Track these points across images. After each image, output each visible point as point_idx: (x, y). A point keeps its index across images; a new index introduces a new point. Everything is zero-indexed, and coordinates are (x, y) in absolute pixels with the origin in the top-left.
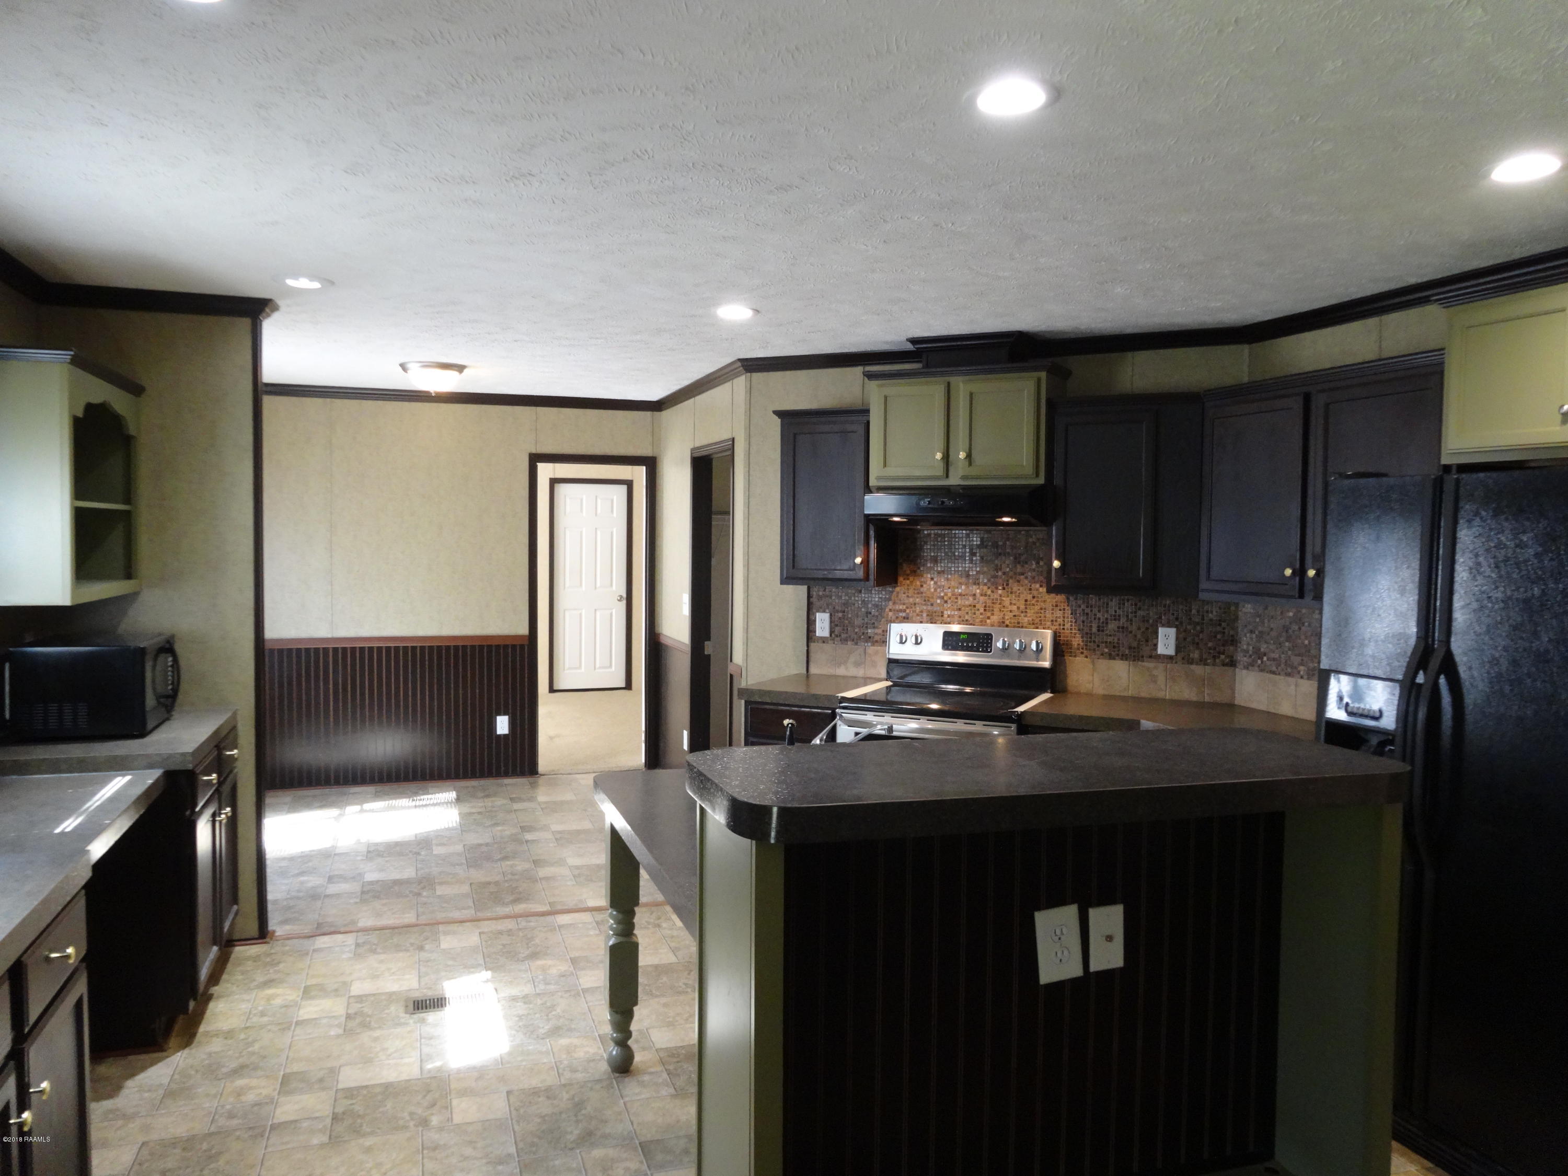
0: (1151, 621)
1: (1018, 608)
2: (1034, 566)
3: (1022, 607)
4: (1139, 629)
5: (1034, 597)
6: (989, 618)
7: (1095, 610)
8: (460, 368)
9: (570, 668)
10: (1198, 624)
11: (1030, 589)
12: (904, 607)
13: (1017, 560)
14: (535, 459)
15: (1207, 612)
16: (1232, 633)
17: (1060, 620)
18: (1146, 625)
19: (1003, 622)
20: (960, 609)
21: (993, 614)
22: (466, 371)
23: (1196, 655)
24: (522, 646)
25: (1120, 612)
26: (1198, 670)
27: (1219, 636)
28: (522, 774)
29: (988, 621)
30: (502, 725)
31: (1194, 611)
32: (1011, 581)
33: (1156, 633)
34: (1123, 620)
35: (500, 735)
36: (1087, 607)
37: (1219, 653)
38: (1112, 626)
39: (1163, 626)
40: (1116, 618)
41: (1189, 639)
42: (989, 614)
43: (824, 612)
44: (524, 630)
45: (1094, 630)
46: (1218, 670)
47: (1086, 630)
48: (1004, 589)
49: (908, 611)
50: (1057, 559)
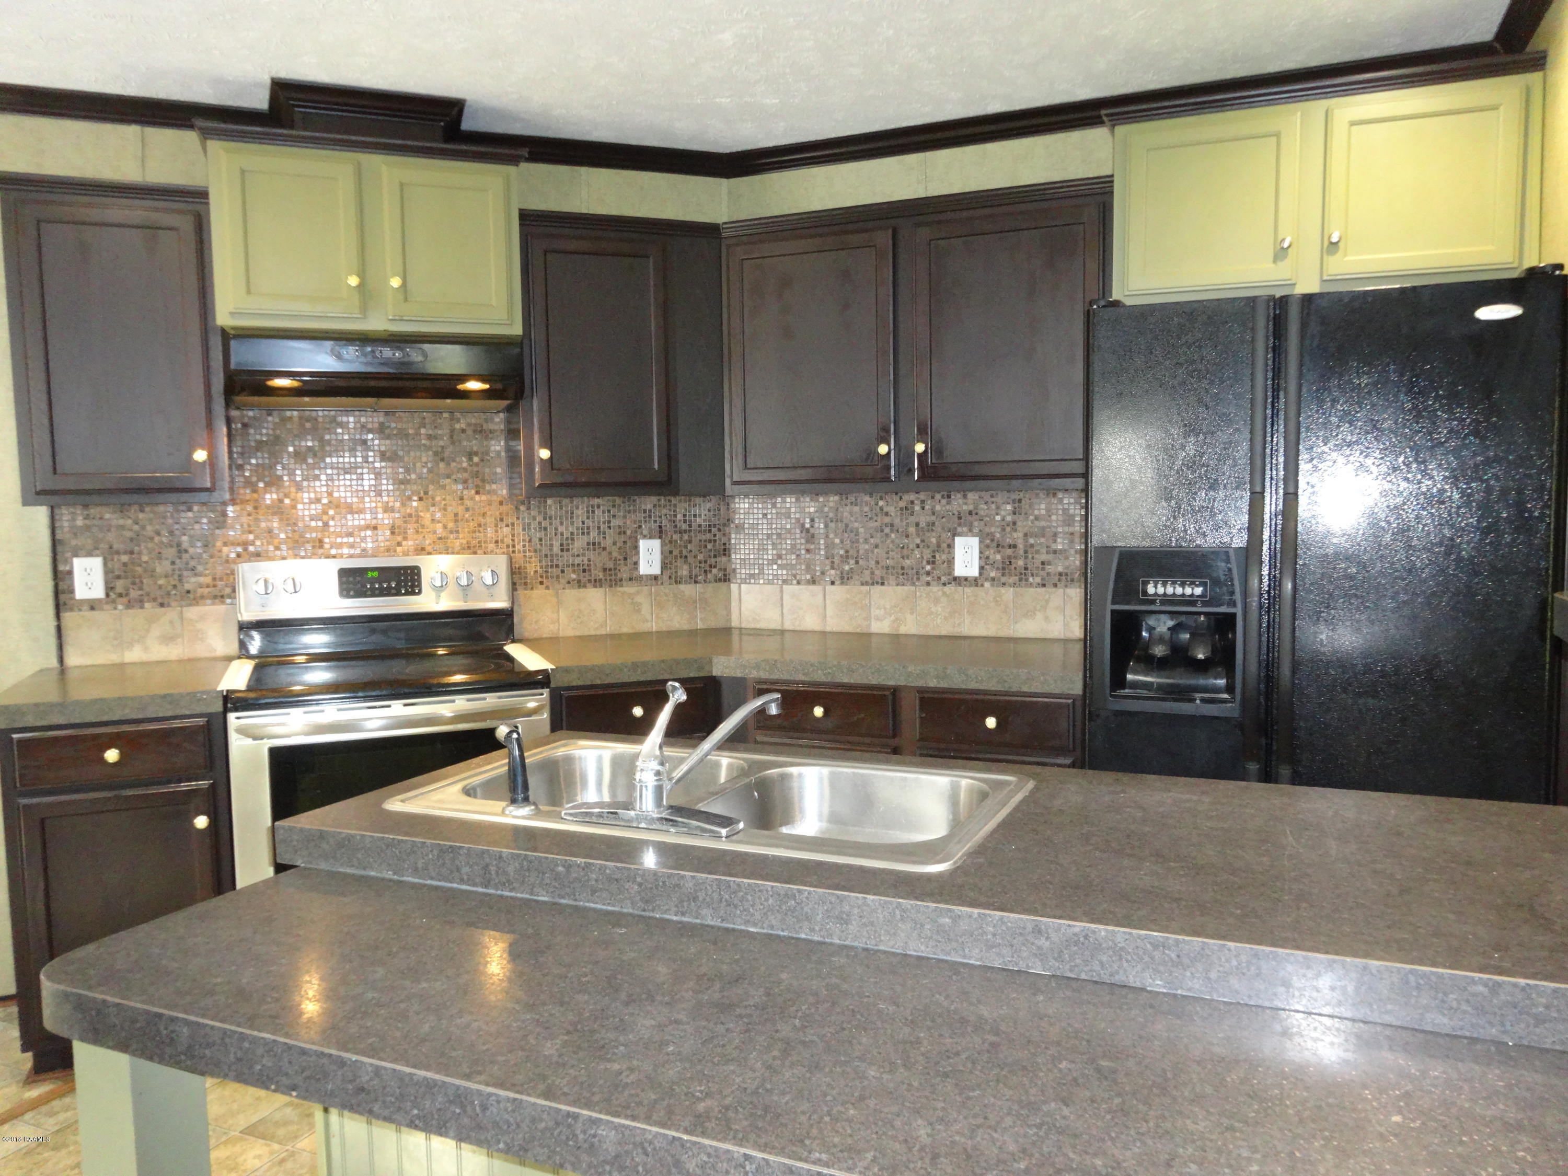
0: (629, 532)
1: (445, 527)
2: (465, 465)
3: (451, 525)
4: (615, 543)
5: (467, 509)
6: (399, 544)
7: (556, 522)
10: (685, 531)
11: (462, 499)
12: (251, 537)
13: (440, 456)
15: (695, 516)
16: (724, 540)
17: (508, 541)
18: (623, 538)
19: (423, 549)
20: (350, 534)
21: (405, 539)
23: (684, 572)
25: (589, 523)
26: (688, 589)
27: (710, 546)
29: (399, 549)
31: (679, 517)
32: (431, 487)
33: (636, 547)
34: (594, 534)
36: (545, 519)
37: (711, 566)
38: (580, 543)
39: (645, 537)
40: (585, 531)
41: (676, 552)
42: (399, 538)
43: (89, 554)
45: (556, 549)
46: (710, 587)
47: (545, 550)
48: (421, 499)
49: (258, 543)
50: (543, 446)
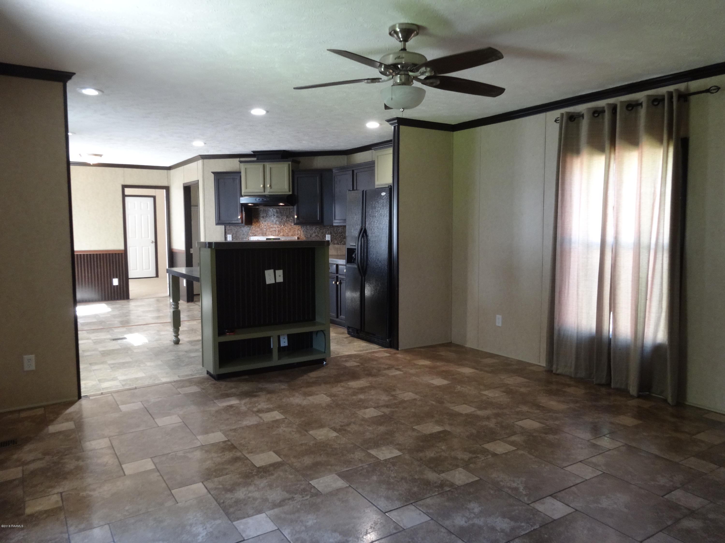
0: (324, 233)
1: (288, 231)
2: (292, 219)
3: (289, 231)
4: (321, 235)
5: (292, 228)
6: (280, 234)
7: (309, 231)
8: (101, 156)
9: (132, 270)
10: (336, 233)
11: (291, 225)
12: (255, 232)
13: (287, 217)
14: (124, 187)
15: (338, 230)
16: (345, 235)
17: (300, 234)
18: (323, 234)
19: (284, 235)
20: (271, 232)
21: (281, 233)
22: (102, 156)
23: (336, 242)
24: (122, 254)
25: (316, 231)
26: (336, 246)
27: (342, 237)
28: (124, 299)
29: (279, 235)
30: (116, 282)
31: (335, 230)
32: (285, 223)
33: (325, 236)
34: (317, 233)
35: (115, 286)
36: (307, 230)
37: (342, 241)
38: (314, 235)
39: (327, 234)
40: (315, 232)
41: (334, 238)
42: (279, 233)
43: (230, 234)
44: (122, 248)
45: (309, 236)
46: (341, 246)
47: (307, 236)
48: (283, 225)
49: (256, 233)
50: (296, 215)
